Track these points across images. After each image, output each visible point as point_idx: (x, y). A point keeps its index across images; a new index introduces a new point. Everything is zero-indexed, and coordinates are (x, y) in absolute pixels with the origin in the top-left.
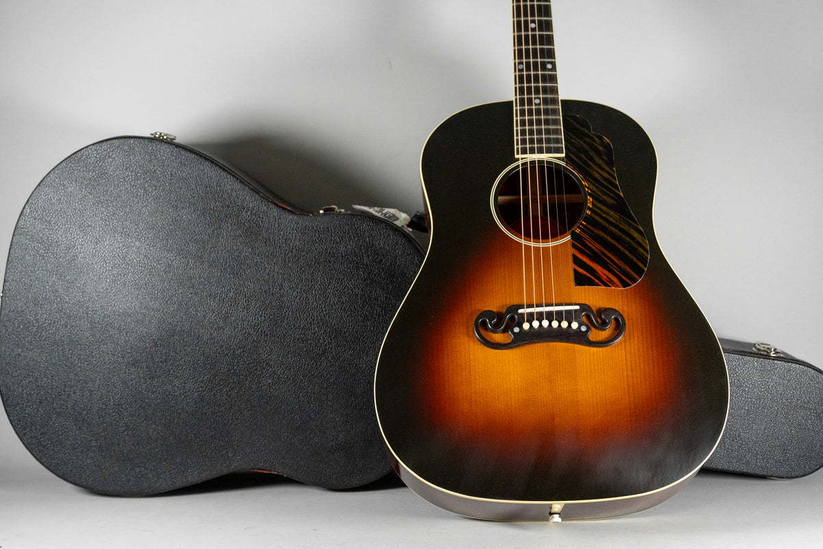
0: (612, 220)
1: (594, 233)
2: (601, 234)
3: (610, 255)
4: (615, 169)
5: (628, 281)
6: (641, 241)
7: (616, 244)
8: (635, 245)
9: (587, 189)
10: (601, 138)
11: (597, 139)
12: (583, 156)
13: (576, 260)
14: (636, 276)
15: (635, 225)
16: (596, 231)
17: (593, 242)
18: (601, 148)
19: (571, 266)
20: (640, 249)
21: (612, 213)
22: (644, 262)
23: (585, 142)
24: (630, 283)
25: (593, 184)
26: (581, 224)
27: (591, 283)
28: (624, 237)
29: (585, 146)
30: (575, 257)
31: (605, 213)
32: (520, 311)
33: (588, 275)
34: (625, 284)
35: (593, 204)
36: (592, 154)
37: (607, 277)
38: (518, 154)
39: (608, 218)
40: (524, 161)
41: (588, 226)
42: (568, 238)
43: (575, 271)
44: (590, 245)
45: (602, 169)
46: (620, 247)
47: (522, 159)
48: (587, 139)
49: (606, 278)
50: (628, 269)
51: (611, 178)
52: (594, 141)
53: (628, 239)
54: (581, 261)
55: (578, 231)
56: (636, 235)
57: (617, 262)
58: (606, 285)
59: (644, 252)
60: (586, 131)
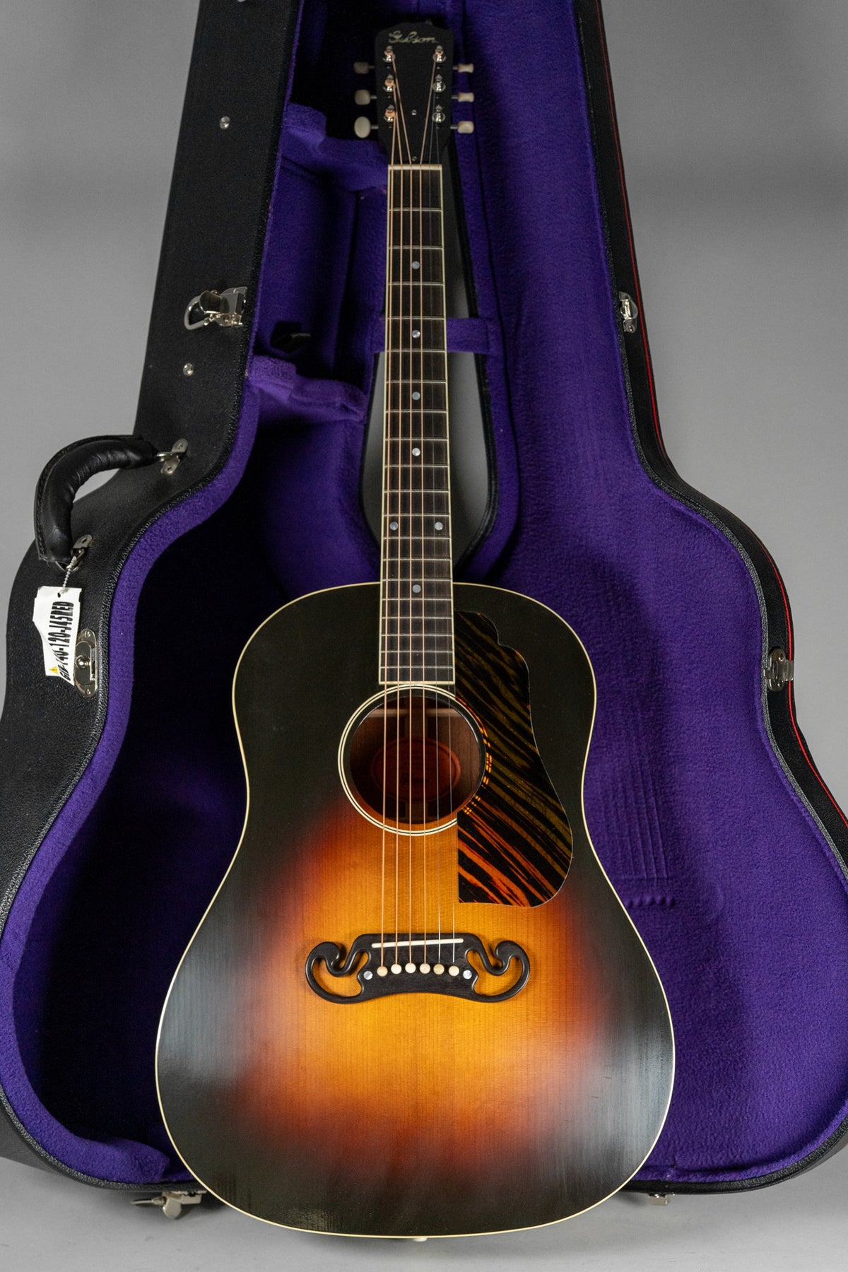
0: (520, 794)
1: (493, 816)
2: (503, 817)
3: (514, 853)
4: (529, 707)
5: (538, 895)
6: (561, 830)
7: (525, 835)
8: (553, 836)
9: (485, 741)
10: (511, 654)
11: (504, 654)
12: (482, 683)
13: (463, 861)
14: (550, 887)
15: (554, 803)
16: (495, 812)
17: (490, 830)
18: (511, 672)
19: (455, 869)
20: (560, 844)
21: (521, 782)
22: (564, 863)
23: (488, 660)
24: (542, 899)
25: (496, 733)
26: (474, 800)
27: (484, 898)
28: (537, 822)
29: (487, 667)
30: (461, 854)
31: (511, 782)
32: (375, 946)
33: (480, 884)
34: (534, 901)
35: (493, 767)
36: (496, 680)
37: (508, 888)
38: (383, 680)
39: (515, 790)
40: (391, 690)
41: (484, 803)
42: (452, 823)
43: (461, 878)
44: (484, 834)
45: (511, 708)
46: (529, 839)
47: (389, 686)
48: (491, 656)
49: (505, 889)
50: (539, 876)
51: (523, 723)
52: (502, 659)
53: (543, 827)
54: (470, 861)
55: (468, 811)
56: (554, 819)
57: (524, 863)
58: (506, 902)
59: (565, 849)
60: (490, 641)
